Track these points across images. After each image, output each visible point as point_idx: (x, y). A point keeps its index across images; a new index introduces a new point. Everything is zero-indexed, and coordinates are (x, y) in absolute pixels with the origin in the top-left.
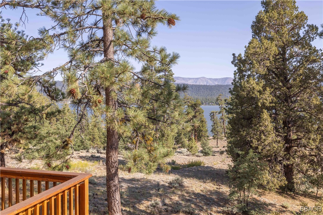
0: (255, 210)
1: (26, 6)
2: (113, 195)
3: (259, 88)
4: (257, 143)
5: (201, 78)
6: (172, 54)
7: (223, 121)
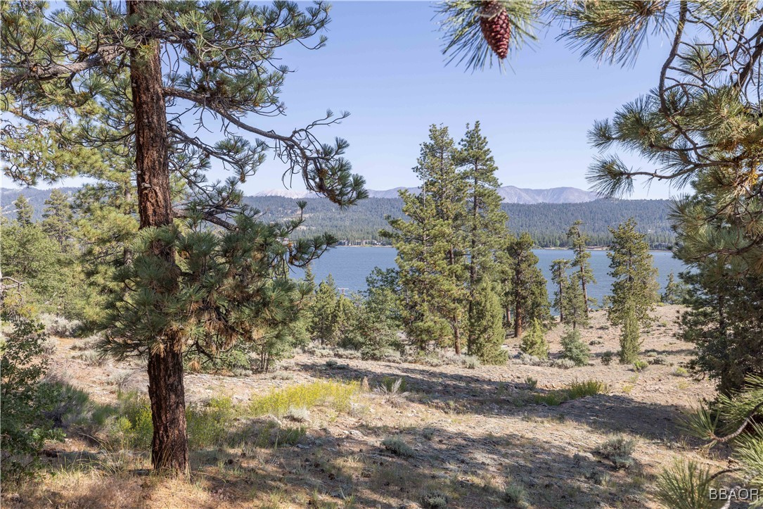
5: (507, 189)
7: (583, 284)
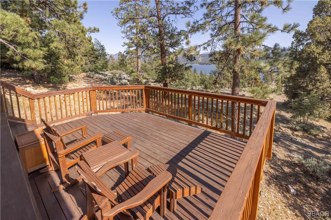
0: (313, 129)
1: (177, 14)
2: (236, 111)
3: (319, 51)
4: (312, 87)
6: (292, 25)
